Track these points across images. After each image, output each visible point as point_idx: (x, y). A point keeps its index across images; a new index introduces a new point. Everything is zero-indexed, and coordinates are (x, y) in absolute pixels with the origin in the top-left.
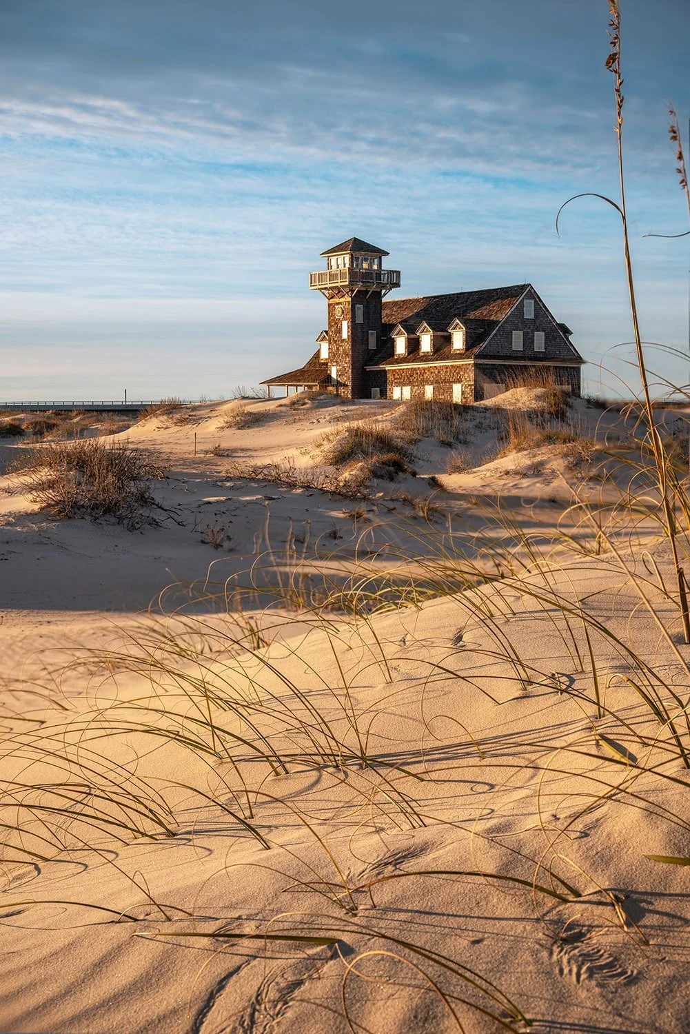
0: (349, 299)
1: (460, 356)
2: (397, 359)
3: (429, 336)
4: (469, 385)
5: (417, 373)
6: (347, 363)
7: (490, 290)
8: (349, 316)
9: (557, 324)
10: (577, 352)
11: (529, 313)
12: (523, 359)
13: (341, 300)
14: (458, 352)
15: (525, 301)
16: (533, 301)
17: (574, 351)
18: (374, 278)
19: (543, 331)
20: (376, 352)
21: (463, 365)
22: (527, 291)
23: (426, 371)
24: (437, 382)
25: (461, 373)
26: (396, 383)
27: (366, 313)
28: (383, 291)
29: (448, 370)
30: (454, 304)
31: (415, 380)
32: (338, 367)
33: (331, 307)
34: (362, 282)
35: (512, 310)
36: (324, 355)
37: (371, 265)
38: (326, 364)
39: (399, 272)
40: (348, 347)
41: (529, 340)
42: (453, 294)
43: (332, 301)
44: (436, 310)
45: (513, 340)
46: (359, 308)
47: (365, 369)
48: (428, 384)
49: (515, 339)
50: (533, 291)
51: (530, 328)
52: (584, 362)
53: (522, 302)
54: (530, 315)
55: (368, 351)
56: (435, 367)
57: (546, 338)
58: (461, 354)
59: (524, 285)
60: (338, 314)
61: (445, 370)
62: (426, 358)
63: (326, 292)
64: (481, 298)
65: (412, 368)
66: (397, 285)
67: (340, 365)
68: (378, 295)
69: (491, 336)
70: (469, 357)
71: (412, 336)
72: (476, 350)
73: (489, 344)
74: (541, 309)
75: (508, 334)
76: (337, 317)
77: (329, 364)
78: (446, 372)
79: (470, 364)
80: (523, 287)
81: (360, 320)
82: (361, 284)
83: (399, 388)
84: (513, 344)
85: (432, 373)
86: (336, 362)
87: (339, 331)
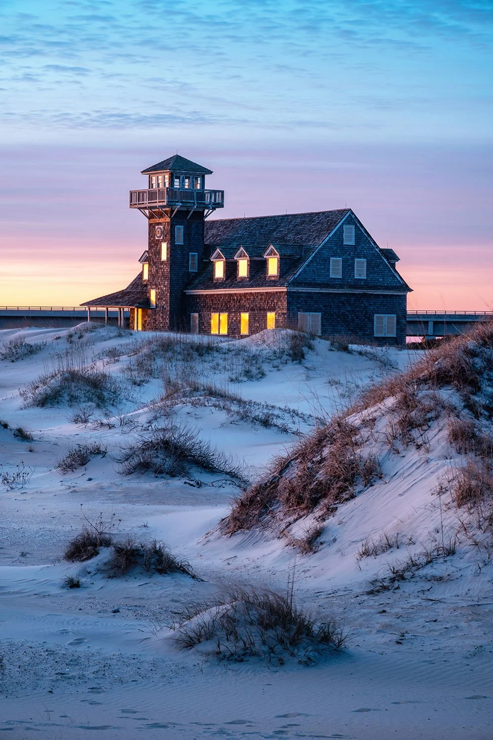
0: (168, 220)
1: (274, 283)
2: (216, 283)
3: (246, 261)
4: (283, 314)
5: (234, 300)
6: (165, 285)
7: (313, 213)
8: (168, 237)
9: (381, 250)
10: (402, 279)
11: (349, 239)
12: (341, 286)
13: (161, 220)
14: (273, 279)
15: (344, 227)
16: (353, 227)
17: (399, 279)
18: (195, 198)
19: (365, 257)
20: (197, 275)
21: (277, 292)
22: (346, 216)
23: (243, 297)
24: (253, 309)
25: (275, 301)
26: (213, 308)
27: (187, 235)
28: (206, 211)
29: (263, 297)
30: (278, 226)
31: (232, 306)
32: (157, 291)
33: (151, 227)
34: (182, 202)
35: (330, 235)
36: (146, 277)
37: (193, 184)
38: (146, 286)
39: (223, 191)
40: (167, 269)
41: (348, 267)
42: (278, 216)
43: (152, 221)
44: (260, 233)
45: (331, 267)
46: (179, 229)
47: (185, 293)
48: (245, 311)
49: (333, 266)
50: (353, 216)
51: (349, 254)
52: (411, 290)
53: (342, 226)
54: (351, 241)
55: (189, 274)
56: (251, 293)
57: (368, 264)
58: (274, 281)
59: (345, 210)
60: (158, 236)
61: (259, 297)
62: (242, 283)
63: (147, 212)
64: (303, 222)
65: (229, 294)
66: (221, 205)
67: (158, 289)
68: (200, 215)
69: (306, 263)
70: (282, 285)
71: (231, 260)
72: (291, 278)
73: (304, 271)
74: (362, 236)
75: (326, 260)
76: (157, 238)
77: (149, 287)
78: (261, 299)
79: (283, 292)
80: (342, 212)
81: (180, 241)
82: (180, 204)
83: (217, 314)
84: (331, 271)
85: (248, 299)
86: (156, 285)
87: (159, 253)
